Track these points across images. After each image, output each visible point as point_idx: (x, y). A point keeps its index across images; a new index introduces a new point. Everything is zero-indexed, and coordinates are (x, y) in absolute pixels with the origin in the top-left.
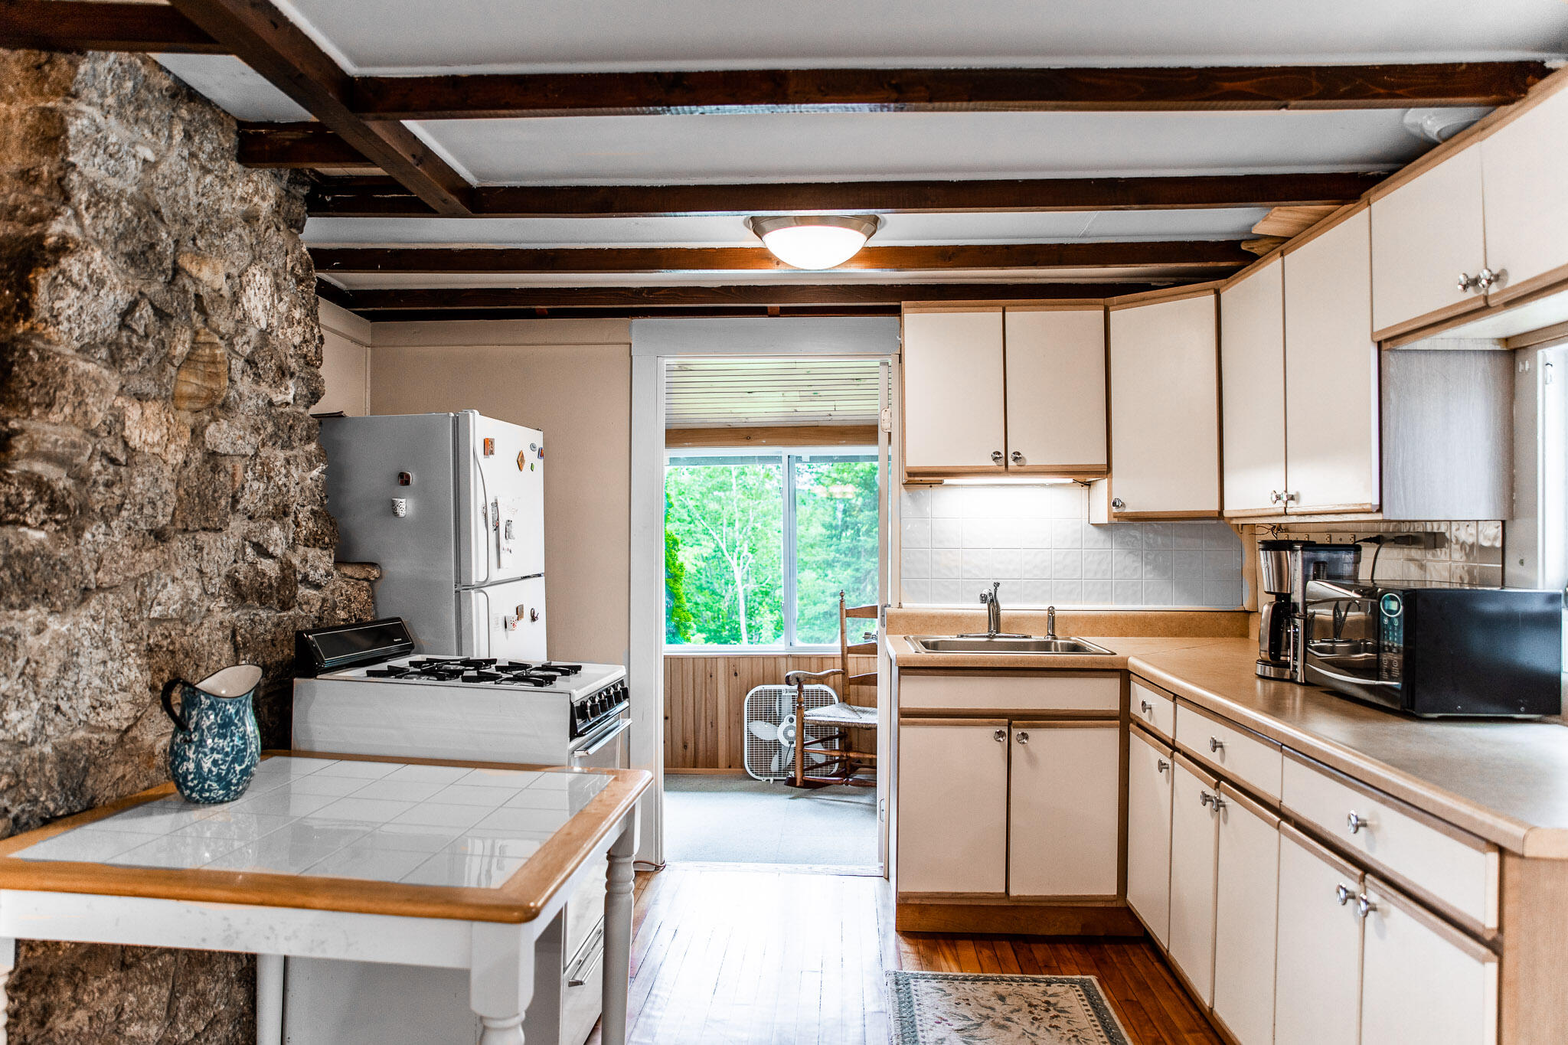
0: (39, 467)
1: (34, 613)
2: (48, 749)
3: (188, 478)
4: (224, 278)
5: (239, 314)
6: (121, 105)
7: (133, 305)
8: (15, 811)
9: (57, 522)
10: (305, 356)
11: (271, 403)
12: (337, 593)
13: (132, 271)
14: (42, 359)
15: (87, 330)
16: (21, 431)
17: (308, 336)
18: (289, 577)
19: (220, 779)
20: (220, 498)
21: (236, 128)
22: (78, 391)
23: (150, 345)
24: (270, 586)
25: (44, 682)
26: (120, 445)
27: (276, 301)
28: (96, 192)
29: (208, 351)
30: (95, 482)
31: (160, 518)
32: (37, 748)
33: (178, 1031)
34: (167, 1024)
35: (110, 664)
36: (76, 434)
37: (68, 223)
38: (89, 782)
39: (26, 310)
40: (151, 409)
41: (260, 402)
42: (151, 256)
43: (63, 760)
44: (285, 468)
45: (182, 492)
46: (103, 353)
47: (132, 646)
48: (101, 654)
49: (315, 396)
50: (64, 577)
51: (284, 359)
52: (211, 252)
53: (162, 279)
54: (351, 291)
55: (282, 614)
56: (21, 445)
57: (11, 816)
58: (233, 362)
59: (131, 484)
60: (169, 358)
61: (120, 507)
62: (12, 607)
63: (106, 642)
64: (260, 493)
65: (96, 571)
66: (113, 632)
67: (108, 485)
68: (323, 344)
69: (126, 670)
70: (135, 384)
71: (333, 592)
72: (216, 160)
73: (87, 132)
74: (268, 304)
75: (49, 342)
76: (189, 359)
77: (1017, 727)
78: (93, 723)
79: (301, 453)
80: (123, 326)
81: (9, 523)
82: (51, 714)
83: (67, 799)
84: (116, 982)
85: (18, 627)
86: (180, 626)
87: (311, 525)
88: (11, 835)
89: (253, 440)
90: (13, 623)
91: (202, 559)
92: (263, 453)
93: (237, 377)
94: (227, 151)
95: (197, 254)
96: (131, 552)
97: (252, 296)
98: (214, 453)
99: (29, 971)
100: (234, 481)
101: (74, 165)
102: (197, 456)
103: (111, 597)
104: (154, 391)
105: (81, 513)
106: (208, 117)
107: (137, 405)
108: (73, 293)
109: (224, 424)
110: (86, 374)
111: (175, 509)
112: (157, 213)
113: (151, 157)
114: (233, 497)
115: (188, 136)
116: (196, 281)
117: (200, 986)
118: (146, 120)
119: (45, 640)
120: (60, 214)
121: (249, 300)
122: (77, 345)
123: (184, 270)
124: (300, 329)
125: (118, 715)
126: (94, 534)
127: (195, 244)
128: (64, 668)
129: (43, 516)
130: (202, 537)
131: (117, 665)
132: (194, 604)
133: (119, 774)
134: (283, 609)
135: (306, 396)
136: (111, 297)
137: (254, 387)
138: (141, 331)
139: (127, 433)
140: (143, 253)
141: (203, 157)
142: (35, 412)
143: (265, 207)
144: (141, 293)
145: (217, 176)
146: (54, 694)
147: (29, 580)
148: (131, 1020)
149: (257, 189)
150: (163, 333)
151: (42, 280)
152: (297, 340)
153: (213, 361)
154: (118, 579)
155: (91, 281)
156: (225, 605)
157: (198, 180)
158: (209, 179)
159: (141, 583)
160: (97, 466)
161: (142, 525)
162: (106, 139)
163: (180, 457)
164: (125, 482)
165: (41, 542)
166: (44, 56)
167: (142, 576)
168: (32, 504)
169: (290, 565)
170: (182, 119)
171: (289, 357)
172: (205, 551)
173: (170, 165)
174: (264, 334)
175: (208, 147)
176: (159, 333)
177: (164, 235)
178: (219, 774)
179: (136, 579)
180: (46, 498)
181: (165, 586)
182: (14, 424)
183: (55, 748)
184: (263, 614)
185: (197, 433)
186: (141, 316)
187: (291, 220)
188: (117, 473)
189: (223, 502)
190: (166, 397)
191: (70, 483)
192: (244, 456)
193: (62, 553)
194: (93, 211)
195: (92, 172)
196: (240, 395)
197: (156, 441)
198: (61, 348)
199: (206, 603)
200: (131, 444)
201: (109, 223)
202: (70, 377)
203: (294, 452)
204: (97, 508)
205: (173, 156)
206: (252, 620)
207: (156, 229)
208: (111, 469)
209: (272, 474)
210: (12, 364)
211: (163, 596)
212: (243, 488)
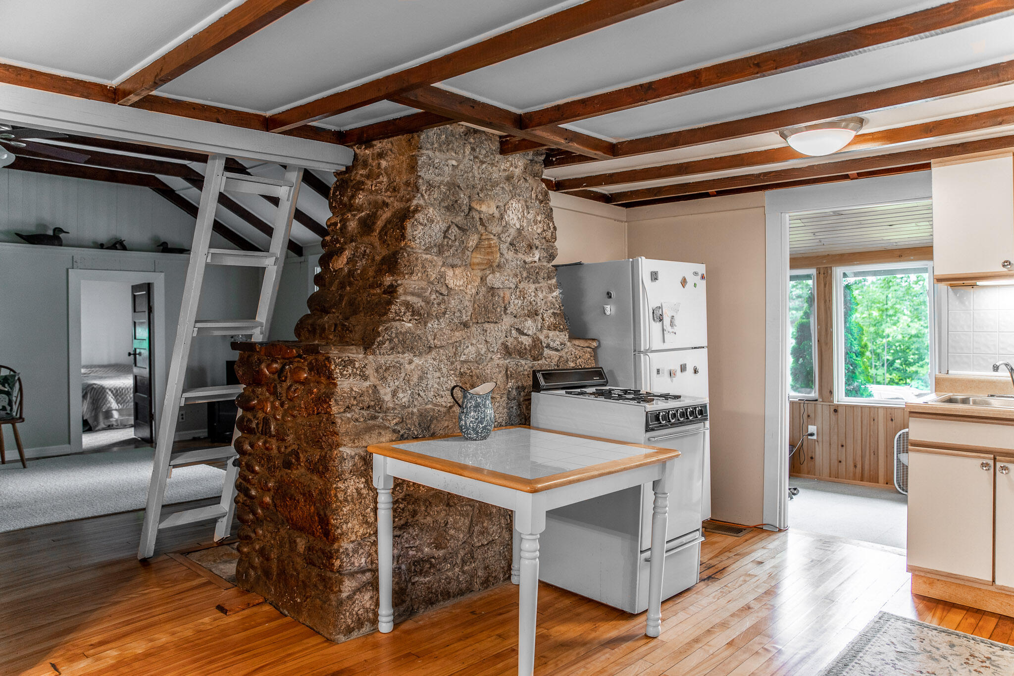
0: (409, 298)
1: (408, 356)
2: (415, 410)
3: (479, 299)
4: (495, 208)
5: (504, 223)
6: (440, 146)
7: (449, 227)
8: (402, 432)
9: (415, 319)
10: (545, 238)
11: (524, 261)
12: (569, 353)
13: (448, 214)
14: (408, 255)
15: (427, 241)
16: (402, 284)
17: (545, 228)
18: (537, 344)
19: (474, 430)
20: (497, 308)
21: (498, 139)
22: (423, 267)
23: (457, 243)
24: (525, 349)
25: (412, 383)
26: (444, 287)
27: (526, 214)
28: (430, 185)
29: (486, 242)
30: (433, 303)
31: (464, 317)
32: (410, 409)
33: (474, 540)
34: (468, 536)
35: (442, 378)
36: (423, 284)
37: (419, 199)
38: (433, 426)
39: (403, 237)
40: (458, 271)
41: (518, 262)
42: (456, 206)
43: (421, 415)
44: (534, 292)
45: (476, 306)
46: (435, 250)
47: (452, 372)
48: (438, 374)
49: (552, 257)
50: (419, 342)
51: (531, 241)
52: (487, 198)
53: (463, 214)
54: (610, 194)
55: (535, 362)
56: (400, 290)
57: (401, 434)
58: (501, 245)
59: (449, 303)
60: (466, 248)
61: (444, 313)
62: (399, 353)
63: (440, 369)
64: (519, 305)
65: (434, 339)
66: (442, 366)
67: (439, 304)
68: (556, 230)
69: (449, 382)
70: (450, 261)
71: (567, 353)
72: (488, 156)
73: (426, 161)
74: (520, 216)
75: (412, 248)
76: (477, 247)
77: (1000, 461)
78: (434, 402)
79: (546, 284)
80: (445, 237)
81: (397, 320)
82: (417, 397)
83: (423, 431)
84: (444, 510)
85: (402, 361)
86: (476, 365)
87: (552, 320)
88: (400, 440)
89: (514, 281)
90: (399, 359)
91: (486, 336)
92: (521, 286)
93: (505, 252)
94: (495, 151)
95: (480, 200)
96: (449, 332)
97: (511, 214)
98: (493, 288)
99: (409, 495)
100: (504, 300)
101: (420, 176)
102: (483, 290)
103: (441, 351)
104: (460, 263)
105: (428, 316)
106: (483, 138)
107: (451, 270)
108: (420, 227)
109: (498, 275)
110: (426, 259)
111: (472, 313)
112: (459, 187)
113: (454, 163)
114: (505, 307)
115: (473, 149)
116: (480, 212)
117: (485, 524)
118: (452, 149)
119: (413, 366)
120: (416, 197)
121: (509, 216)
122: (424, 248)
123: (474, 208)
124: (540, 225)
125: (446, 400)
126: (432, 325)
127: (479, 196)
128: (421, 378)
129: (410, 318)
130: (486, 325)
131: (445, 379)
132: (482, 355)
133: (446, 425)
134: (534, 360)
135: (546, 257)
136: (438, 226)
137: (515, 255)
138: (453, 238)
139: (447, 282)
140: (452, 205)
141: (481, 157)
142: (406, 277)
143: (518, 172)
144: (452, 222)
145: (489, 164)
146: (417, 388)
147: (405, 342)
148: (451, 528)
149: (512, 164)
150: (463, 238)
151: (408, 224)
152: (539, 231)
153: (490, 247)
154: (444, 343)
155: (428, 221)
156: (500, 357)
157: (479, 168)
158: (484, 166)
159: (456, 345)
160: (434, 296)
161: (456, 320)
162: (433, 162)
163: (474, 291)
164: (447, 302)
165: (409, 328)
166: (411, 135)
167: (456, 342)
168: (405, 313)
169: (538, 339)
170: (470, 143)
171: (534, 239)
172: (488, 332)
173: (464, 164)
174: (519, 231)
175: (484, 152)
176: (462, 238)
177: (462, 196)
178: (473, 427)
179: (453, 343)
180: (410, 310)
181: (467, 347)
182: (399, 282)
183: (418, 410)
184: (523, 362)
185: (483, 279)
186: (452, 232)
187: (534, 174)
188: (443, 299)
189: (499, 310)
190: (466, 265)
191: (423, 304)
192: (510, 288)
193: (418, 332)
194: (428, 193)
195: (427, 177)
196: (507, 260)
197: (461, 284)
198: (417, 250)
199: (490, 355)
200: (449, 286)
201: (435, 196)
202: (420, 261)
203: (541, 285)
204: (434, 314)
205: (466, 160)
206: (517, 365)
207: (458, 194)
208: (441, 297)
209: (526, 296)
210: (398, 259)
211: (466, 351)
212: (509, 303)
